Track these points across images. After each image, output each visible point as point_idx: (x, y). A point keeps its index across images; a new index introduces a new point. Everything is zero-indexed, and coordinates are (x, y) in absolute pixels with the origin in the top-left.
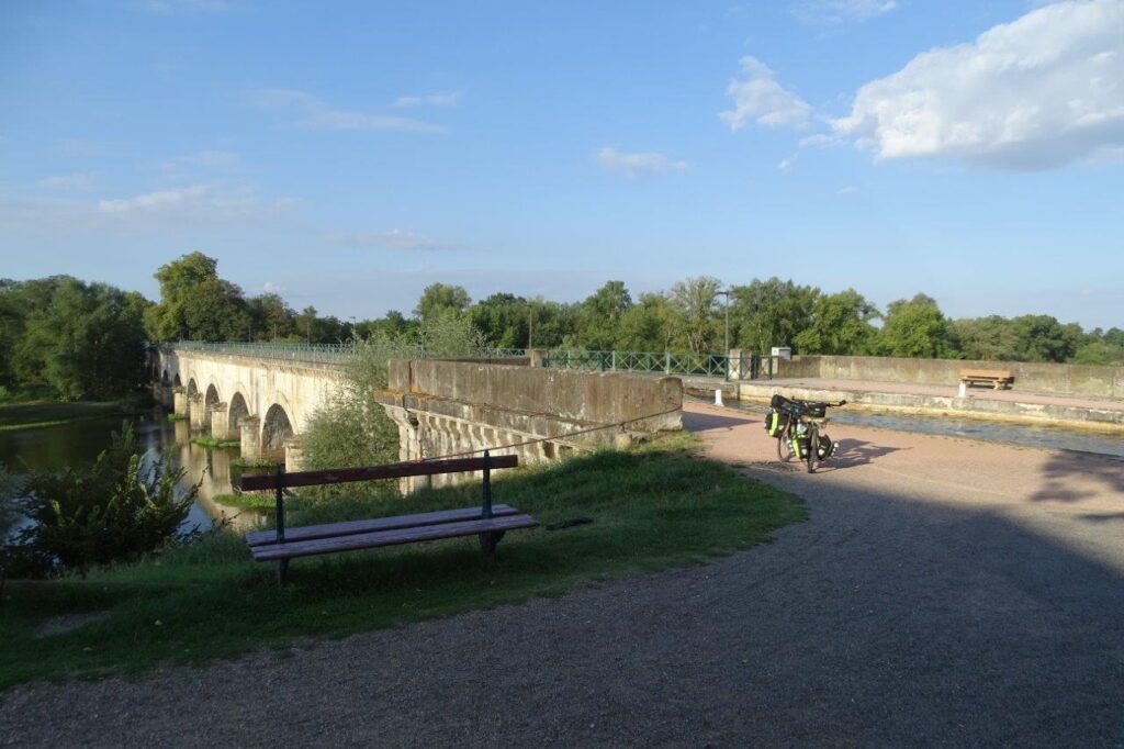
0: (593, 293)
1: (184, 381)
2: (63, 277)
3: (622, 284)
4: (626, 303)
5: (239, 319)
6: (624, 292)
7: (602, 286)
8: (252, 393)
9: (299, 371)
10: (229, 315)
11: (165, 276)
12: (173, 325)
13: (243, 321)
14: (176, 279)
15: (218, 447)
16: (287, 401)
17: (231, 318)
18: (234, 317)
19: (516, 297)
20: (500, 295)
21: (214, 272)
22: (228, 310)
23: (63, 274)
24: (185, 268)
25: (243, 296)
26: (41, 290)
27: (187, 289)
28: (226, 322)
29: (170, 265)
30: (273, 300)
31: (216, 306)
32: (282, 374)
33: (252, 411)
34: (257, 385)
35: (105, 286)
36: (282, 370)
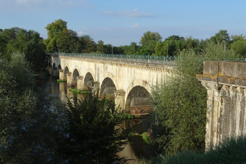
0: (214, 35)
1: (63, 67)
2: (16, 28)
3: (226, 31)
4: (227, 39)
5: (76, 44)
6: (227, 35)
7: (218, 32)
8: (96, 73)
9: (121, 65)
10: (73, 43)
11: (49, 28)
12: (52, 46)
13: (78, 45)
14: (53, 29)
15: (80, 93)
16: (113, 76)
17: (73, 44)
18: (75, 44)
19: (180, 37)
20: (173, 36)
21: (66, 26)
22: (73, 41)
23: (17, 27)
24: (56, 25)
25: (77, 36)
26: (9, 33)
27: (57, 33)
28: (72, 46)
29: (51, 24)
30: (87, 37)
31: (68, 40)
32: (111, 66)
33: (95, 80)
34: (98, 70)
35: (33, 31)
36: (112, 64)
